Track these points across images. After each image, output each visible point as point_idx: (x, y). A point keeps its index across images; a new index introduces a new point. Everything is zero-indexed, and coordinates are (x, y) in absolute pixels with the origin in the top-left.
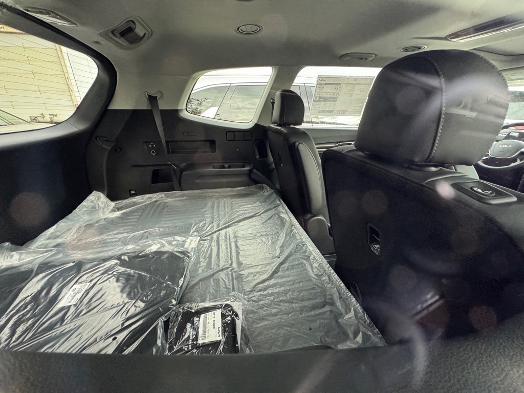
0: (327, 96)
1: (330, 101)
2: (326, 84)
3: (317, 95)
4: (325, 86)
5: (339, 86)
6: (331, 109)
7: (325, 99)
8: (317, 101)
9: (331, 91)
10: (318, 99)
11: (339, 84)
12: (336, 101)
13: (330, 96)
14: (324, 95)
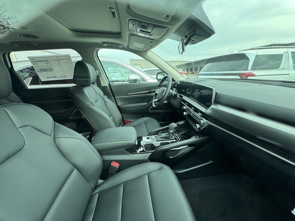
0: (44, 68)
1: (49, 71)
2: (37, 61)
3: (37, 68)
4: (37, 62)
5: (48, 62)
6: (54, 75)
7: (45, 70)
8: (39, 72)
9: (45, 65)
10: (39, 71)
11: (47, 61)
12: (53, 71)
13: (46, 68)
14: (41, 68)
